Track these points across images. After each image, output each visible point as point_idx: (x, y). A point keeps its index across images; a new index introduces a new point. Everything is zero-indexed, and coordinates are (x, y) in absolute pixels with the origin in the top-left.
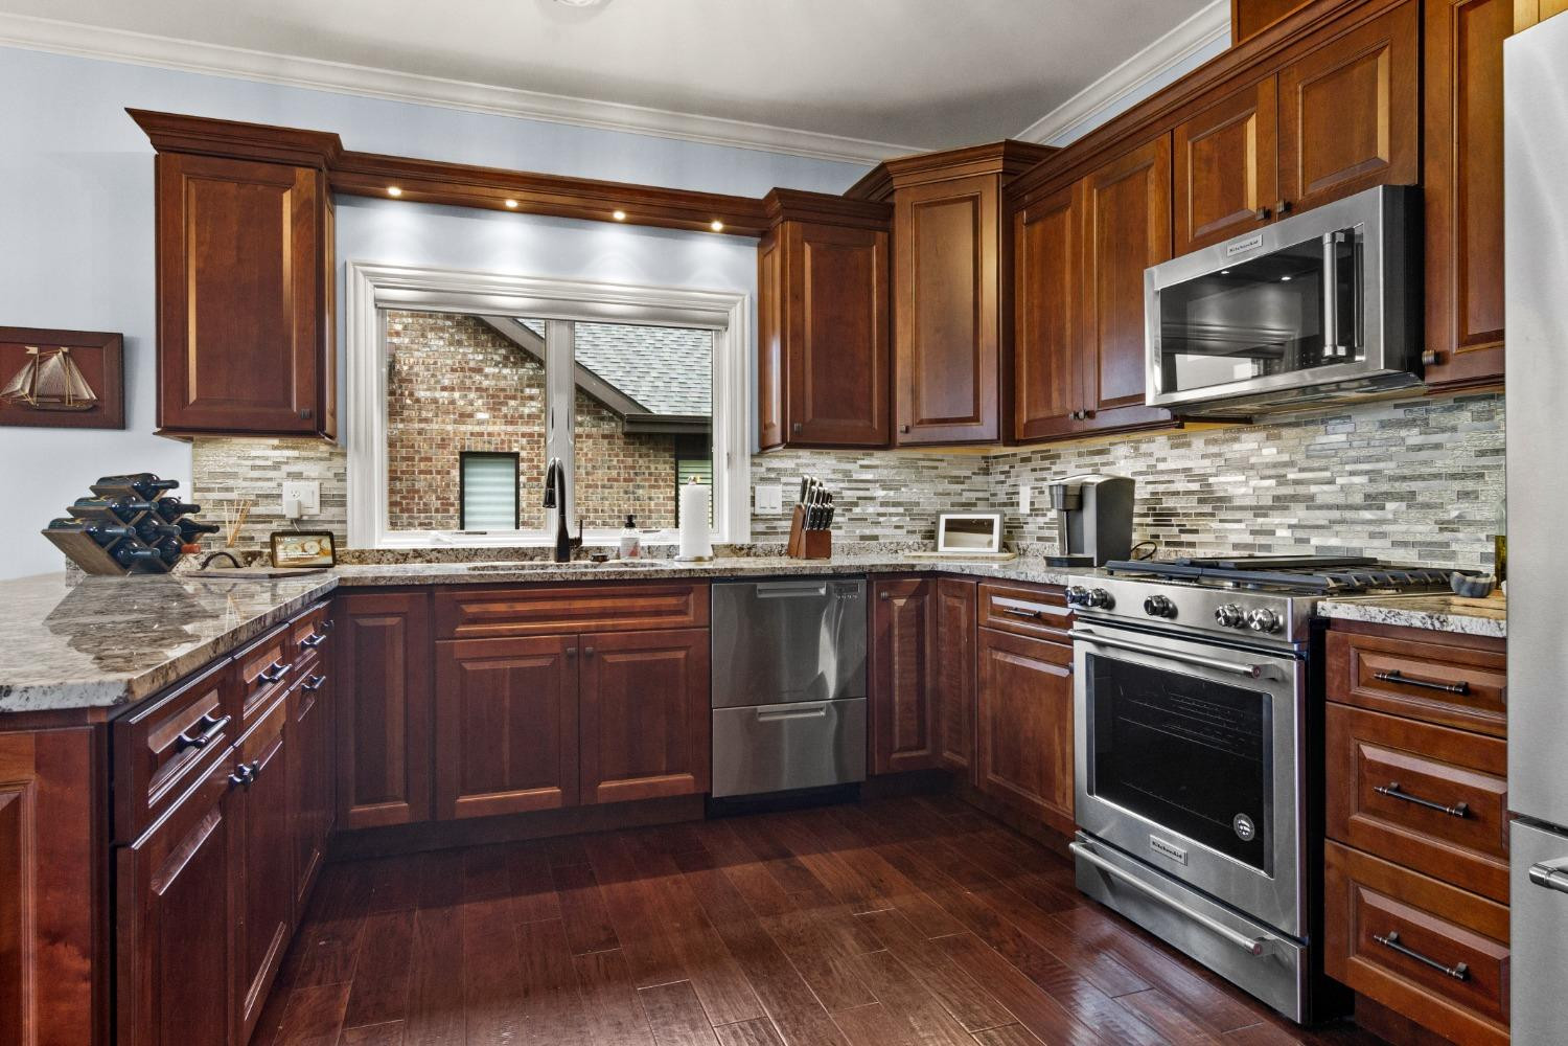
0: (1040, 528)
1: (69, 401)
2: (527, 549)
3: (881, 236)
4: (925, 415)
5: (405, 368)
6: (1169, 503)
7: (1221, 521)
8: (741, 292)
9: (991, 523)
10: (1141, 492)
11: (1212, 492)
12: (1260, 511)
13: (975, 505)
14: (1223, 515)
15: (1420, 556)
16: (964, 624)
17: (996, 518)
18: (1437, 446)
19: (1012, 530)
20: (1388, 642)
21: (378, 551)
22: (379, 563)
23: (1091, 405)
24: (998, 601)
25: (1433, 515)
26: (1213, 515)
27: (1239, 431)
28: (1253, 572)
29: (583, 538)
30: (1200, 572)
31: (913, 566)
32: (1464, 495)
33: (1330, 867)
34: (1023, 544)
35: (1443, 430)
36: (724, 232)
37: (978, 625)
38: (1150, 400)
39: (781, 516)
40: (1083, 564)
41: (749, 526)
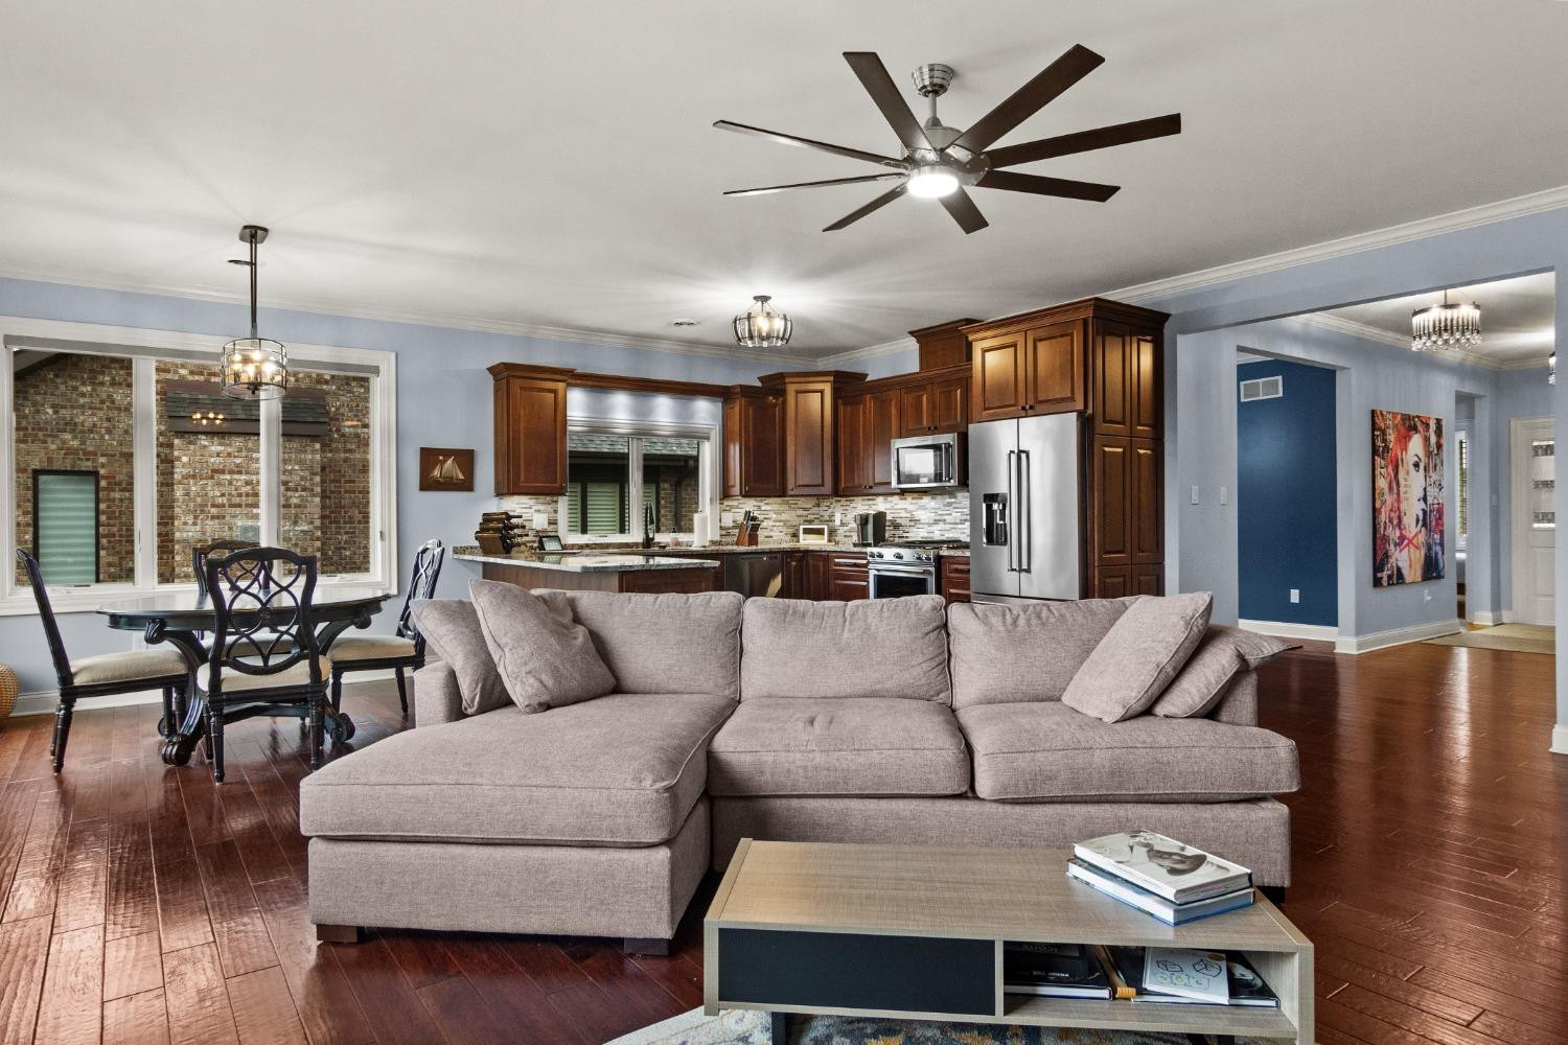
0: (847, 531)
1: (454, 479)
4: (800, 483)
5: (333, 409)
6: (899, 521)
7: (917, 528)
9: (823, 529)
10: (889, 517)
11: (914, 518)
12: (930, 525)
13: (814, 521)
14: (918, 526)
16: (822, 569)
17: (826, 527)
19: (832, 532)
20: (957, 561)
23: (871, 483)
24: (836, 560)
26: (914, 526)
28: (922, 544)
30: (910, 545)
34: (837, 539)
37: (829, 569)
38: (893, 486)
39: (734, 527)
40: (869, 545)
41: (718, 532)
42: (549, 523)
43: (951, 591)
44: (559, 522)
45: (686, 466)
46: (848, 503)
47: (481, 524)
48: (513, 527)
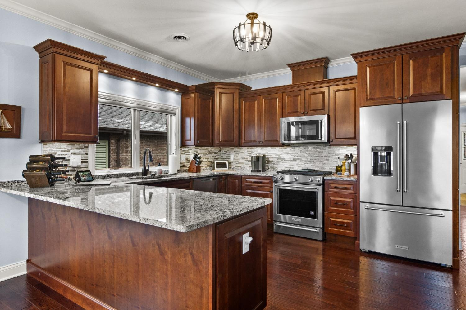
0: (237, 164)
1: (3, 128)
2: (134, 173)
3: (211, 98)
7: (283, 163)
8: (179, 106)
9: (225, 163)
11: (281, 158)
12: (291, 161)
13: (218, 159)
14: (283, 162)
15: (320, 169)
18: (322, 152)
20: (335, 182)
21: (98, 175)
22: (98, 179)
24: (247, 180)
25: (322, 163)
26: (281, 162)
27: (286, 147)
29: (149, 169)
31: (225, 173)
32: (326, 160)
33: (326, 216)
35: (323, 150)
36: (178, 92)
37: (242, 185)
39: (186, 162)
40: (260, 171)
41: (179, 165)
42: (82, 162)
43: (332, 198)
44: (89, 161)
45: (122, 134)
46: (238, 150)
47: (28, 164)
48: (56, 166)
